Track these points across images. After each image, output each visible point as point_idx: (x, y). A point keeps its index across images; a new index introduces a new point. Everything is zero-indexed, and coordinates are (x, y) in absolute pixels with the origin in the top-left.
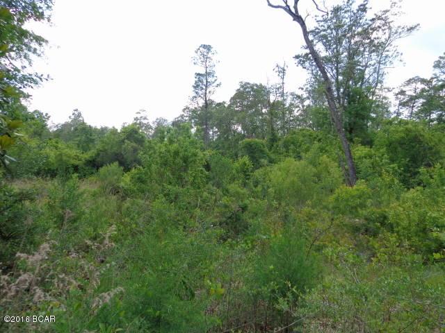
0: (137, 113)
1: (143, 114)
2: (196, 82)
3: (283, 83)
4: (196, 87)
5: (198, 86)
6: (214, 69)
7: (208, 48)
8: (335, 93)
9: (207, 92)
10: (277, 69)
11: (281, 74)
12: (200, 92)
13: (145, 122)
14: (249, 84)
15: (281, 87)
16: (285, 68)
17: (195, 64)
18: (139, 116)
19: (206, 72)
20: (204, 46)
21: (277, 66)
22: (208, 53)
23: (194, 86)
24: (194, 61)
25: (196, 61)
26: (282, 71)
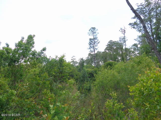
0: (72, 58)
1: (74, 58)
2: (90, 42)
3: (125, 36)
4: (90, 44)
5: (91, 43)
6: (97, 36)
7: (94, 28)
8: (152, 37)
9: (95, 45)
10: (121, 30)
11: (123, 33)
12: (91, 46)
13: (75, 60)
14: (112, 41)
15: (124, 38)
16: (125, 30)
17: (89, 35)
18: (73, 58)
19: (94, 38)
20: (93, 28)
21: (121, 29)
22: (94, 30)
23: (89, 44)
24: (89, 34)
25: (90, 34)
26: (124, 31)
